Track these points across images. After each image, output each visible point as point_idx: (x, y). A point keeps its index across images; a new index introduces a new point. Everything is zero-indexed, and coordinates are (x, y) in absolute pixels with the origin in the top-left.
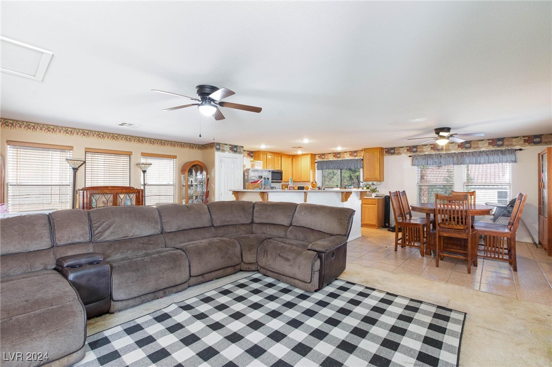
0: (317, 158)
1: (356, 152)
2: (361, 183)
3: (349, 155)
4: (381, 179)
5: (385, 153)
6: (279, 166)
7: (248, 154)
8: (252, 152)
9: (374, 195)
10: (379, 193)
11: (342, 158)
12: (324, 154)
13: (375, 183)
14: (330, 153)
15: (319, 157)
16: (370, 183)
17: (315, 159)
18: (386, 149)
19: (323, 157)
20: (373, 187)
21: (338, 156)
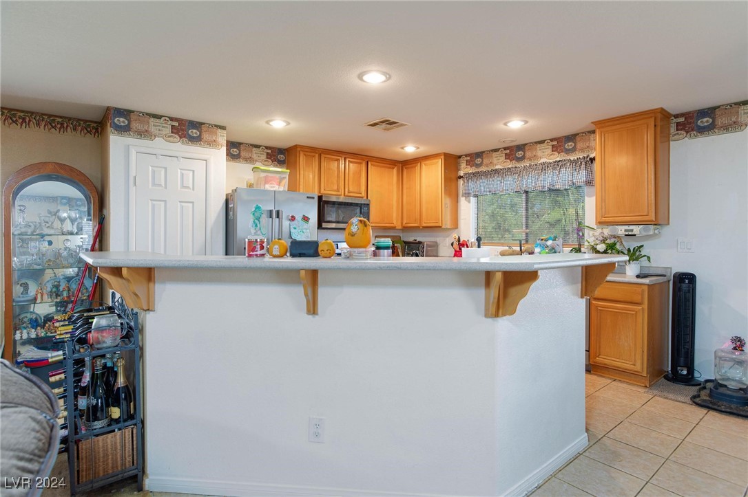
0: (463, 165)
1: (572, 138)
2: (586, 232)
3: (549, 151)
4: (659, 218)
5: (673, 130)
6: (359, 185)
7: (269, 156)
8: (281, 151)
9: (632, 271)
10: (653, 264)
11: (530, 159)
12: (479, 155)
13: (636, 230)
14: (496, 150)
15: (468, 163)
16: (621, 230)
17: (458, 169)
18: (676, 116)
19: (478, 161)
20: (633, 245)
21: (519, 154)
